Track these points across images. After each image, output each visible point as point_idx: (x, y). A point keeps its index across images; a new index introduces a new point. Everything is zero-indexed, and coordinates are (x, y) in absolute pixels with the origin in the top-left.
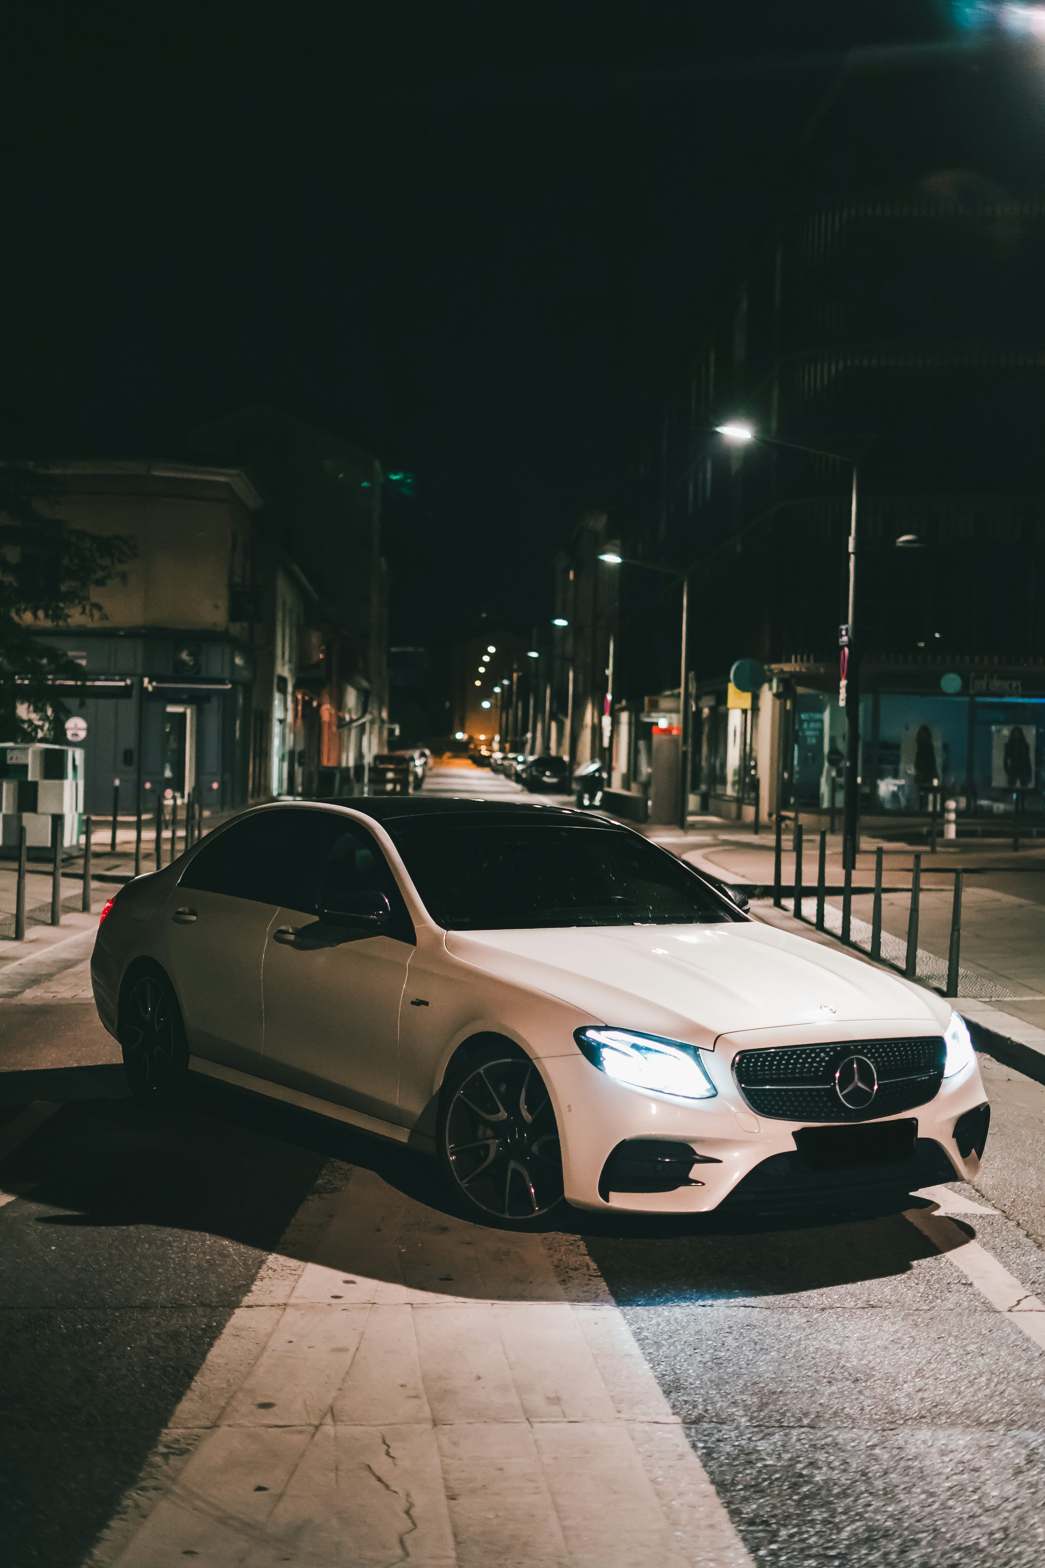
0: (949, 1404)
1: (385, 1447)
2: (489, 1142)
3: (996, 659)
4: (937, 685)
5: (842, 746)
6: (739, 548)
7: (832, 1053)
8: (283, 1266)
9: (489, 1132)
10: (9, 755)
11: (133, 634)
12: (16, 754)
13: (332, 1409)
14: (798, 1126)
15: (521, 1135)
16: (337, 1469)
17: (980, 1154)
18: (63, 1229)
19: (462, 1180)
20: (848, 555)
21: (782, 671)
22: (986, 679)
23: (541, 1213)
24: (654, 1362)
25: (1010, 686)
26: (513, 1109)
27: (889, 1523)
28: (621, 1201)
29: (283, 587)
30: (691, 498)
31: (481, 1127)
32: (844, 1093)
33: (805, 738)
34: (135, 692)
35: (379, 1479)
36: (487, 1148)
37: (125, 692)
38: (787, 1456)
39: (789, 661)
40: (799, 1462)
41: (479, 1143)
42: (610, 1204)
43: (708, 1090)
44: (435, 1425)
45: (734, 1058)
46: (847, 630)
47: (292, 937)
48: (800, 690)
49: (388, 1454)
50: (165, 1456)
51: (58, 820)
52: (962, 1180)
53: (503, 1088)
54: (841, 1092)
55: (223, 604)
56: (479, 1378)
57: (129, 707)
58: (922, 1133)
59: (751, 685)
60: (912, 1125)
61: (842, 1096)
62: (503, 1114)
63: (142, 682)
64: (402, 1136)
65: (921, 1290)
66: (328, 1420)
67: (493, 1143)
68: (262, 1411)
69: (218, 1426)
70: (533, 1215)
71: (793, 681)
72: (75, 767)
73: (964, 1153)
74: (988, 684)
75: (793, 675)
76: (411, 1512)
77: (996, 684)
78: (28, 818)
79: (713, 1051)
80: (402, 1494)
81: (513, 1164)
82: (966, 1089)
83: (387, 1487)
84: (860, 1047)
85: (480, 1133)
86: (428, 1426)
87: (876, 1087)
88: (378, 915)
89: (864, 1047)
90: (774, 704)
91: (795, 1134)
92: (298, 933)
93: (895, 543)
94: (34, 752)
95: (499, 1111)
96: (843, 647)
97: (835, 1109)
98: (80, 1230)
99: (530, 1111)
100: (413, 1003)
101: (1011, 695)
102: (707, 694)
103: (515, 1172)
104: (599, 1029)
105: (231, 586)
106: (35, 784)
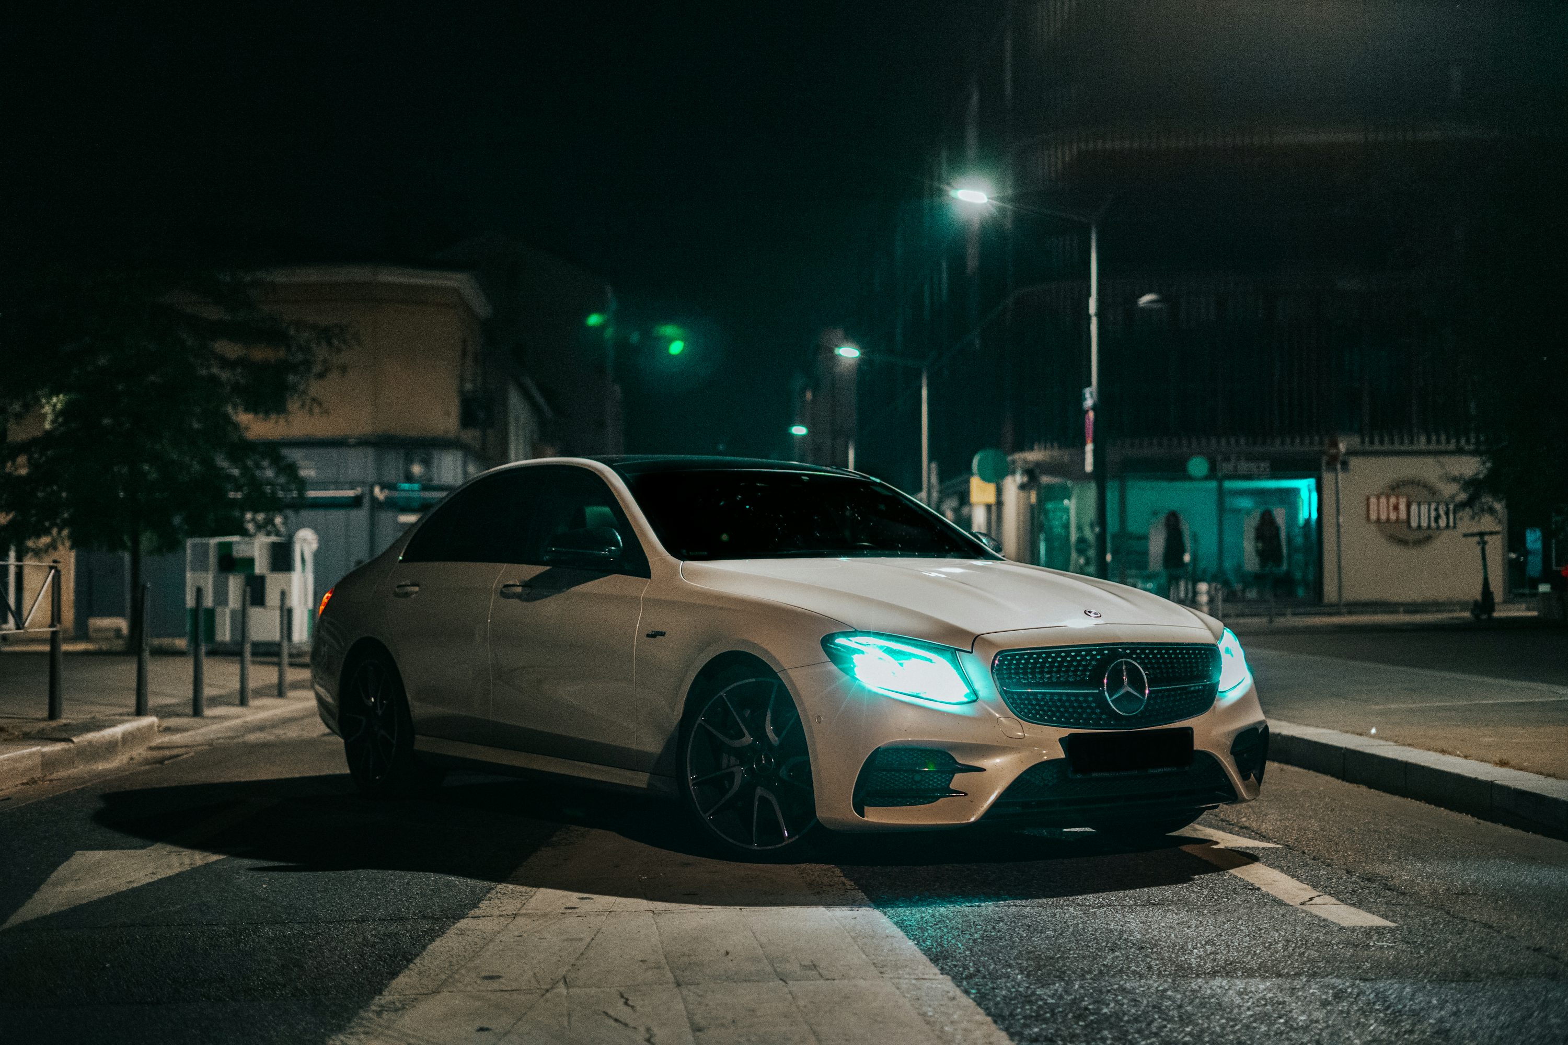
0: (1244, 962)
1: (623, 1000)
2: (735, 769)
3: (1242, 441)
4: (1184, 470)
5: (1089, 535)
6: (977, 342)
7: (1099, 657)
8: (512, 890)
9: (733, 760)
10: (235, 548)
11: (363, 442)
12: (243, 547)
13: (564, 978)
14: (1066, 732)
15: (768, 760)
16: (569, 1015)
17: (1259, 779)
18: (275, 875)
19: (705, 813)
20: (1089, 317)
21: (1025, 461)
22: (1233, 461)
23: (791, 841)
24: (918, 942)
25: (1258, 467)
26: (760, 734)
27: (1187, 1039)
28: (876, 816)
29: (515, 399)
30: (927, 301)
31: (725, 756)
32: (1113, 698)
33: (1051, 528)
34: (366, 501)
35: (616, 1020)
36: (731, 776)
37: (356, 502)
38: (1069, 998)
39: (1031, 449)
40: (1084, 1001)
41: (724, 772)
42: (866, 819)
43: (966, 696)
44: (678, 985)
45: (994, 660)
46: (1091, 393)
47: (519, 589)
48: (1046, 479)
49: (626, 1004)
50: (379, 1014)
51: (287, 614)
52: (1244, 800)
53: (748, 713)
54: (1110, 697)
55: (455, 408)
56: (727, 953)
57: (360, 516)
58: (1198, 745)
59: (996, 476)
60: (1187, 733)
61: (1112, 701)
62: (748, 739)
63: (372, 491)
64: (640, 780)
65: (1205, 893)
66: (561, 984)
67: (740, 772)
68: (487, 981)
69: (439, 992)
70: (784, 844)
71: (1037, 471)
72: (303, 561)
73: (1245, 777)
74: (1236, 467)
75: (1038, 464)
76: (652, 1040)
77: (1244, 466)
78: (255, 613)
79: (971, 652)
80: (642, 1029)
81: (759, 791)
82: (1241, 705)
83: (626, 1025)
84: (1128, 651)
85: (724, 763)
86: (672, 986)
87: (1147, 692)
88: (610, 551)
89: (1133, 651)
90: (1018, 498)
91: (1061, 740)
92: (526, 585)
93: (1136, 303)
94: (261, 546)
95: (743, 735)
96: (1087, 412)
97: (1104, 717)
98: (293, 874)
99: (777, 732)
100: (648, 636)
101: (1259, 477)
102: (949, 496)
103: (763, 800)
104: (846, 634)
105: (462, 393)
106: (262, 579)
